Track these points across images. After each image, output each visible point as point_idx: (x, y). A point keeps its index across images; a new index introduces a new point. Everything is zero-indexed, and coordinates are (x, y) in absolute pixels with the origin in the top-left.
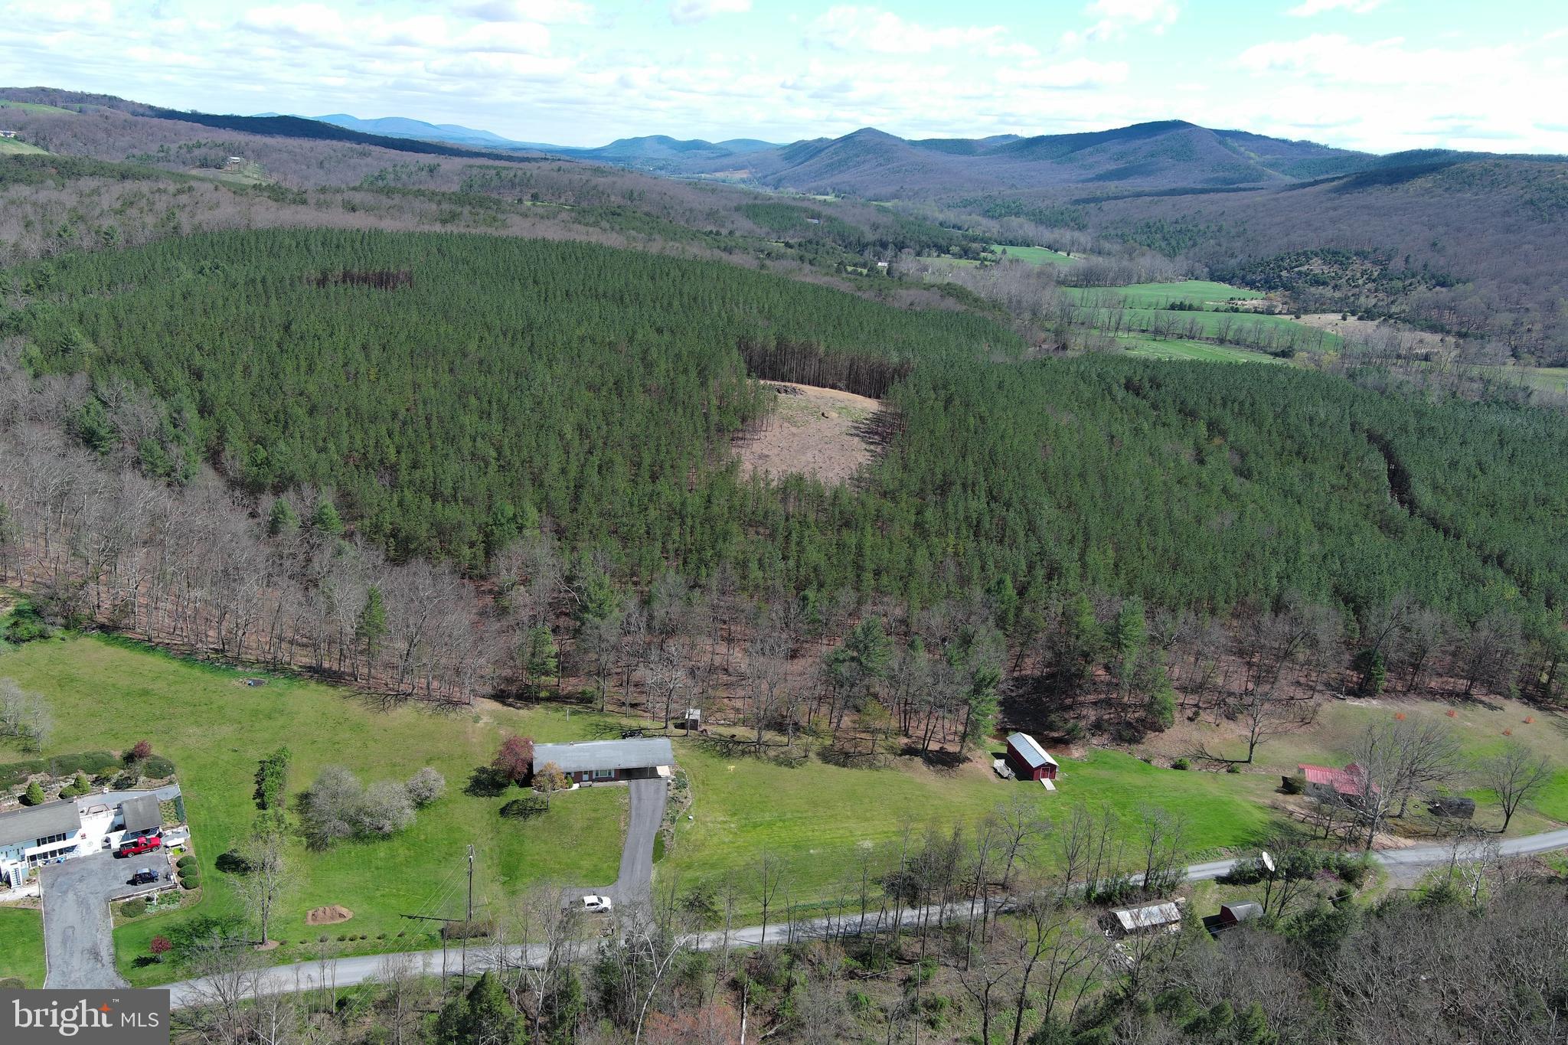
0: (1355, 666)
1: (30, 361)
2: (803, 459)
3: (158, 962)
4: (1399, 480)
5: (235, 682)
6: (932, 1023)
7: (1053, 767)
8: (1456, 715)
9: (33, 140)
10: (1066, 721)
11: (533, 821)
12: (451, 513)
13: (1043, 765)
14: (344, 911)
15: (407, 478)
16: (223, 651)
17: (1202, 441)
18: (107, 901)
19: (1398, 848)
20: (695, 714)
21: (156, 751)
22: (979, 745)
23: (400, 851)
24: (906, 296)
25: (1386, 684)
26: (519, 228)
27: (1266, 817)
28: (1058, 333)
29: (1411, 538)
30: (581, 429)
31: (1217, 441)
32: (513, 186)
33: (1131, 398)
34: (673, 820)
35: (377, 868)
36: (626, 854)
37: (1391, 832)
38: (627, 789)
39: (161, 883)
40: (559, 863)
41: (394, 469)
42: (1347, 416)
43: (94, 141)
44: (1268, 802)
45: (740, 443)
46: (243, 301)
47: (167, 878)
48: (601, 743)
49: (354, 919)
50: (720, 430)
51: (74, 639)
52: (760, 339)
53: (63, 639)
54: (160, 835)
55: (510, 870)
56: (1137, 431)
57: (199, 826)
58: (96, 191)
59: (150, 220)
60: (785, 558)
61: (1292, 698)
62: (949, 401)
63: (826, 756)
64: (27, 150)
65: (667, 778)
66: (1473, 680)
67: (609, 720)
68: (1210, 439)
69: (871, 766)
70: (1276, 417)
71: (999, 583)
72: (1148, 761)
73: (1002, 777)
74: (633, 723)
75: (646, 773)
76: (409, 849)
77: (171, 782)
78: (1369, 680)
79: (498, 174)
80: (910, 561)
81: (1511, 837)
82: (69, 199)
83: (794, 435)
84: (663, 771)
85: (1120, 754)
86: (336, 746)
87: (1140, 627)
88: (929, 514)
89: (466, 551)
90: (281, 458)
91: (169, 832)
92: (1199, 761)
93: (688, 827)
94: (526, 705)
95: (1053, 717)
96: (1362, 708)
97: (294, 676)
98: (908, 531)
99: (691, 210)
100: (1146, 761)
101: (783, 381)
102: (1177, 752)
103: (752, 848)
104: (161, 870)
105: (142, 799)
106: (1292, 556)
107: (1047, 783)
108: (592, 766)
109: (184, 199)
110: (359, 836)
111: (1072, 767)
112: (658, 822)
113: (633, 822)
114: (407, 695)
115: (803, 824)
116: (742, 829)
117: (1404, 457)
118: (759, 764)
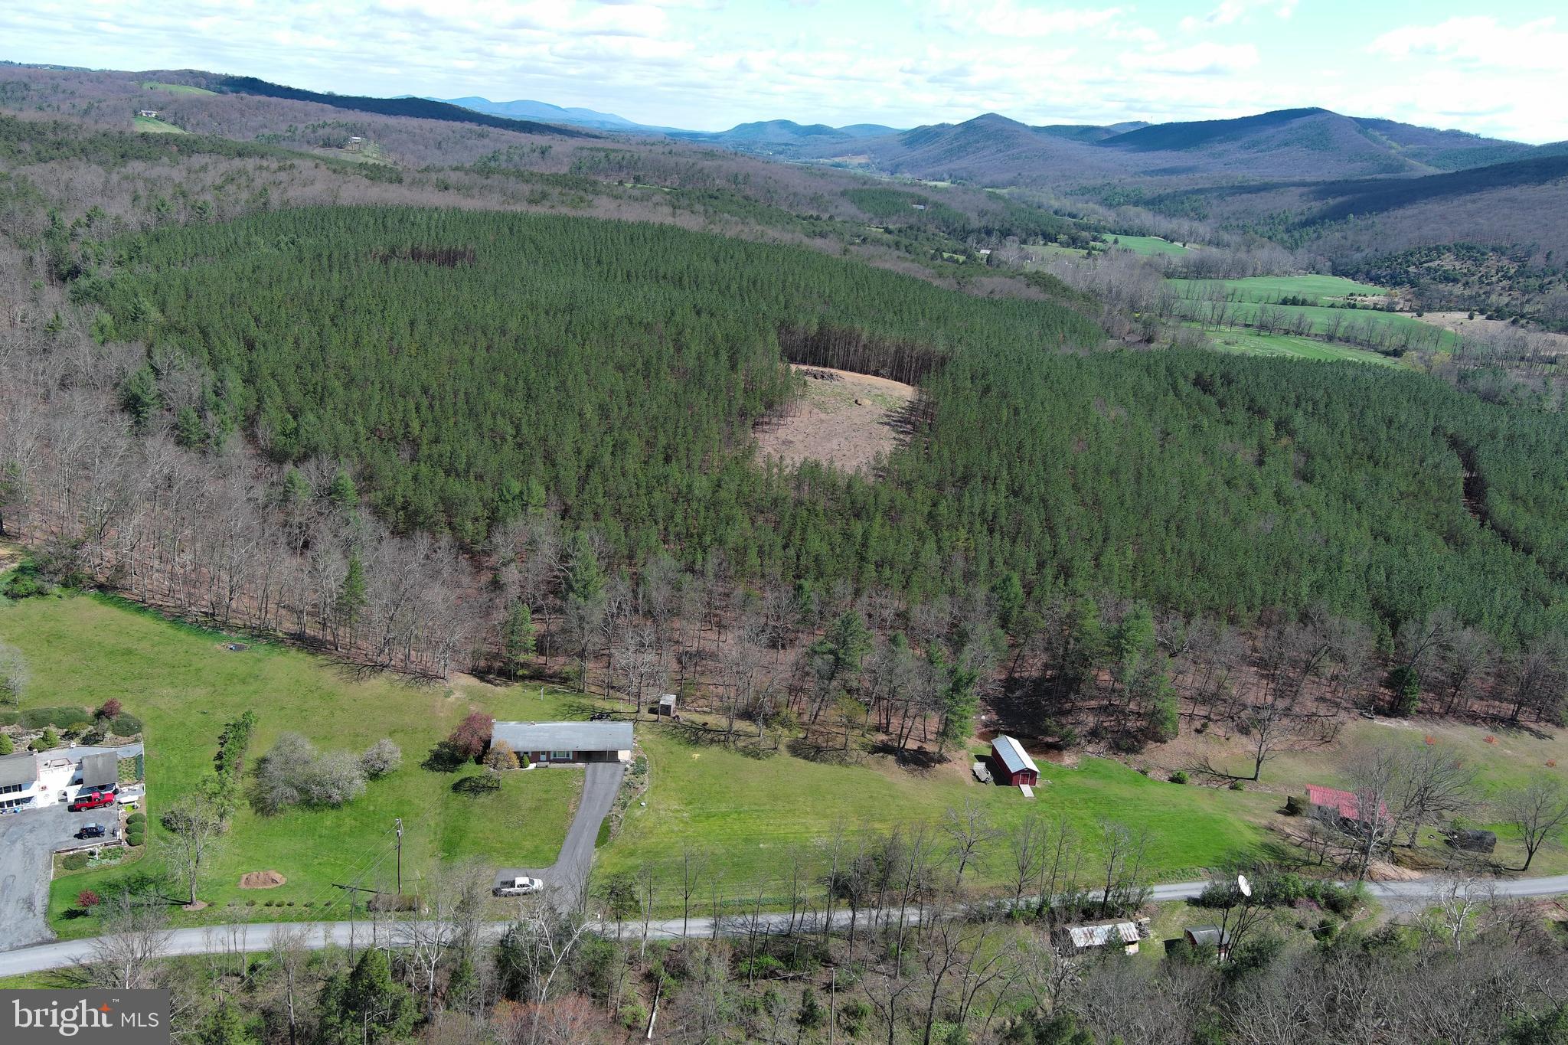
0: (1388, 684)
1: (101, 329)
2: (829, 445)
3: (87, 915)
4: (1475, 490)
5: (217, 646)
6: (852, 1031)
7: (1033, 774)
8: (1496, 742)
9: (172, 120)
10: (1063, 726)
11: (484, 799)
12: (456, 487)
13: (1023, 771)
14: (277, 876)
15: (426, 453)
16: (213, 615)
17: (1267, 442)
18: (51, 852)
19: (1402, 880)
20: (669, 699)
21: (127, 708)
22: (961, 745)
23: (347, 820)
24: (990, 283)
25: (1420, 704)
26: (603, 209)
27: (1258, 839)
28: (1147, 325)
29: (1475, 553)
30: (603, 411)
31: (1284, 441)
33: (1198, 393)
34: (624, 806)
35: (320, 837)
36: (570, 837)
37: (1397, 861)
38: (583, 772)
39: (107, 838)
40: (501, 842)
41: (415, 444)
42: (1431, 420)
43: (228, 121)
44: (1264, 822)
45: (766, 427)
46: (307, 276)
47: (114, 834)
48: (565, 724)
49: (286, 885)
50: (743, 414)
51: (71, 597)
52: (801, 323)
53: (60, 597)
54: (116, 792)
55: (450, 846)
56: (1196, 428)
57: (156, 784)
58: (204, 168)
59: (244, 195)
60: (785, 547)
61: (1314, 714)
62: (987, 390)
63: (796, 749)
64: (166, 129)
65: (626, 762)
66: (1521, 704)
67: (585, 701)
68: (1275, 439)
69: (842, 762)
70: (1353, 417)
71: (1004, 581)
72: (1144, 773)
73: (979, 780)
74: (607, 706)
75: (607, 756)
76: (356, 820)
77: (136, 741)
78: (1401, 699)
79: (607, 156)
80: (916, 554)
81: (1533, 876)
82: (178, 175)
83: (822, 421)
84: (624, 756)
85: (1117, 763)
86: (304, 714)
87: (1148, 629)
88: (942, 508)
89: (469, 526)
90: (309, 429)
91: (125, 789)
92: (1201, 775)
93: (639, 813)
94: (505, 682)
95: (1048, 722)
96: (1390, 729)
97: (276, 642)
98: (920, 524)
99: (795, 194)
100: (1142, 772)
101: (825, 366)
102: (1177, 764)
103: (701, 838)
104: (108, 826)
105: (102, 755)
106: (1334, 565)
107: (1026, 789)
108: (552, 747)
109: (283, 176)
110: (307, 804)
111: (1060, 774)
112: (608, 808)
113: (583, 805)
114: (384, 666)
115: (758, 817)
116: (695, 818)
117: (1486, 465)
118: (726, 754)
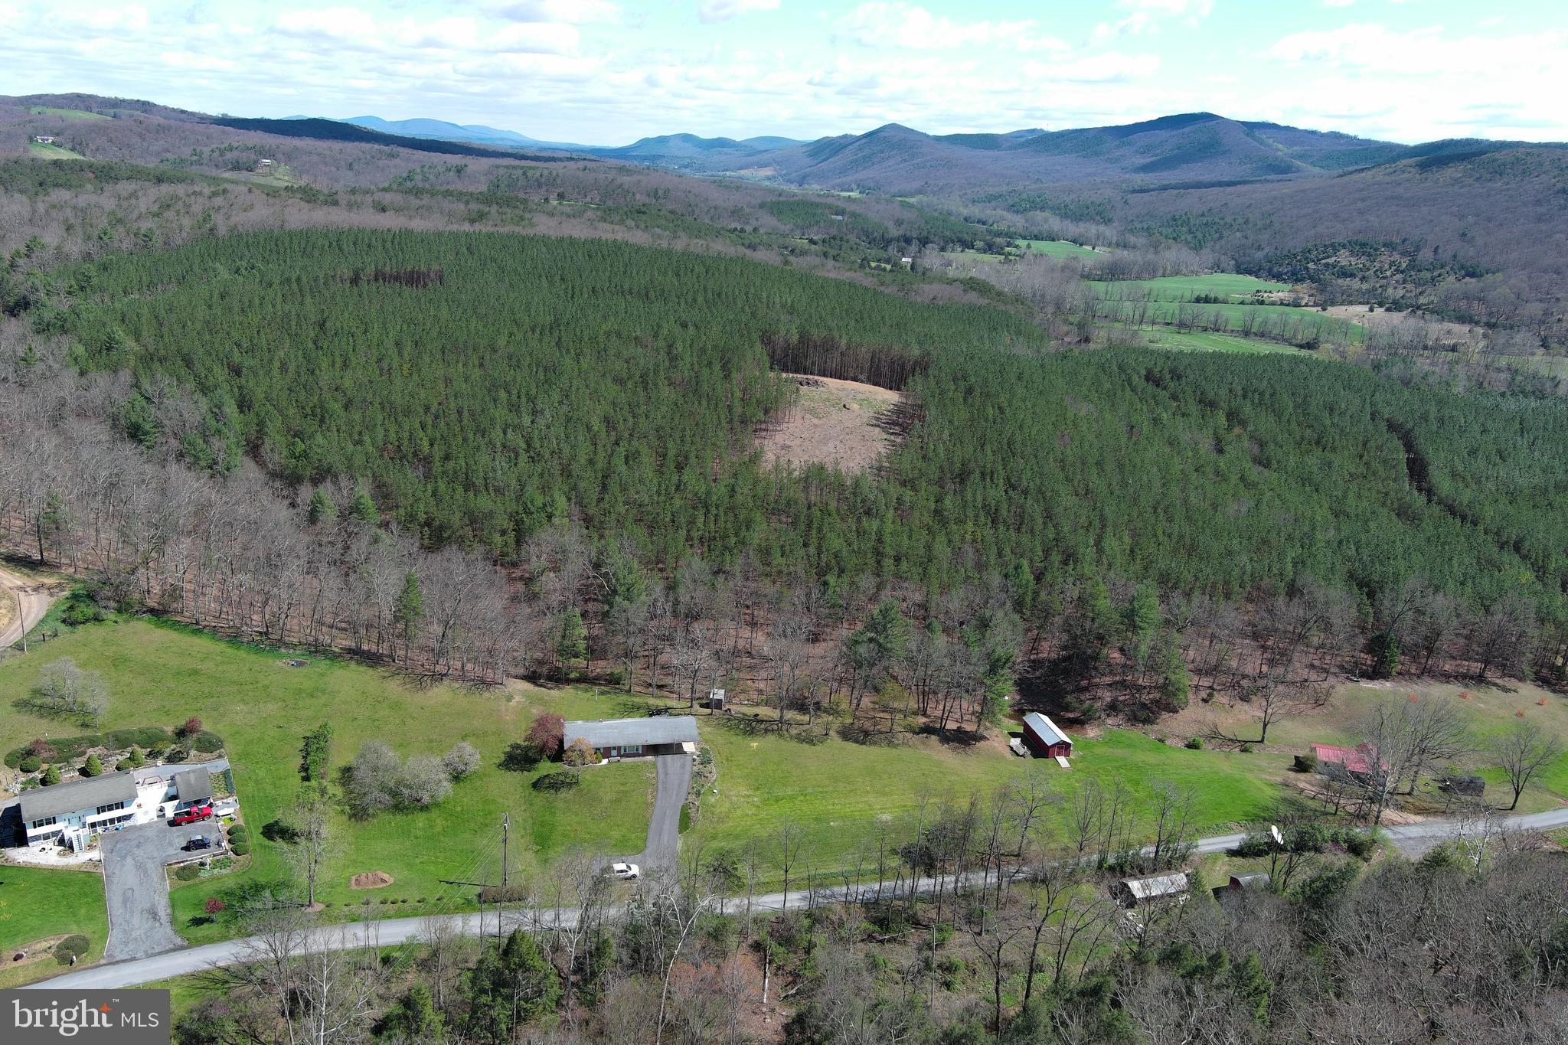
0: (1369, 649)
1: (76, 359)
2: (825, 449)
3: (212, 922)
4: (1418, 470)
5: (279, 663)
6: (948, 985)
7: (1068, 745)
8: (1470, 697)
9: (70, 145)
10: (1082, 702)
11: (564, 794)
12: (484, 502)
13: (1058, 743)
14: (386, 876)
15: (440, 469)
16: (267, 633)
17: (1221, 432)
18: (162, 865)
19: (1407, 824)
20: (720, 694)
21: (206, 727)
22: (996, 723)
23: (438, 821)
24: (929, 290)
25: (1400, 667)
26: (545, 226)
27: (1277, 794)
28: (1081, 326)
29: (1428, 526)
30: (607, 420)
31: (1237, 430)
32: (540, 186)
33: (1150, 388)
34: (698, 794)
35: (416, 838)
36: (653, 825)
37: (1401, 808)
38: (654, 764)
39: (213, 849)
40: (590, 833)
41: (427, 460)
42: (1368, 406)
43: (129, 146)
44: (1279, 779)
45: (763, 434)
46: (279, 299)
47: (219, 844)
48: (630, 720)
49: (394, 884)
50: (744, 421)
51: (127, 622)
52: (783, 333)
53: (116, 622)
54: (211, 805)
55: (542, 839)
56: (1156, 421)
57: (247, 797)
58: (134, 195)
59: (186, 222)
60: (806, 545)
61: (1306, 681)
62: (969, 391)
63: (846, 734)
64: (65, 155)
65: (693, 753)
66: (1487, 662)
67: (637, 700)
68: (1229, 429)
69: (890, 744)
70: (1296, 406)
71: (1016, 568)
72: (1162, 741)
73: (1018, 755)
74: (660, 703)
75: (671, 749)
76: (446, 820)
77: (220, 756)
78: (1382, 663)
79: (524, 174)
80: (929, 547)
81: (1519, 814)
82: (108, 203)
83: (816, 426)
84: (689, 747)
85: (1135, 733)
86: (376, 723)
87: (1154, 609)
88: (948, 502)
89: (498, 539)
90: (319, 451)
91: (219, 803)
92: (1213, 741)
93: (713, 800)
94: (557, 686)
95: (1069, 698)
96: (1375, 690)
97: (334, 657)
98: (927, 519)
99: (716, 208)
100: (1160, 740)
101: (805, 374)
102: (1191, 732)
103: (774, 820)
104: (212, 838)
105: (194, 771)
106: (1308, 541)
107: (1062, 760)
108: (621, 743)
109: (219, 201)
110: (398, 808)
111: (1087, 746)
112: (684, 796)
113: (659, 796)
114: (443, 675)
115: (824, 798)
116: (765, 802)
117: (1424, 445)
118: (781, 741)
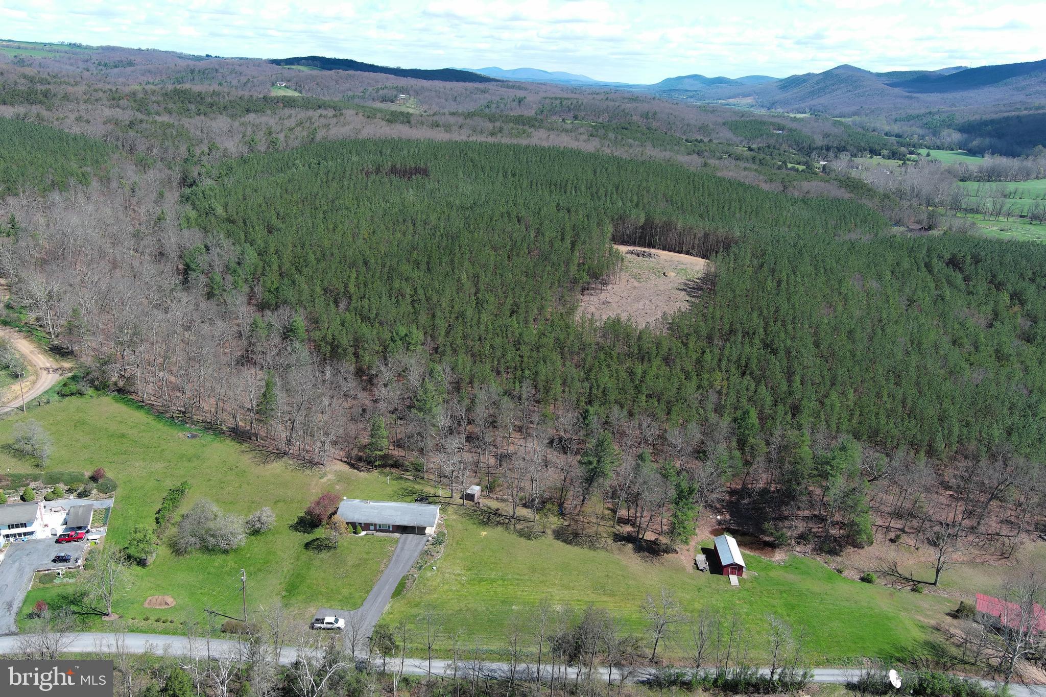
2: (636, 306)
3: (39, 617)
5: (180, 434)
7: (741, 568)
9: (294, 88)
10: (779, 529)
11: (324, 555)
13: (731, 564)
14: (169, 600)
15: (355, 305)
18: (35, 571)
20: (476, 489)
21: (110, 474)
22: (691, 540)
23: (229, 563)
27: (921, 636)
30: (474, 277)
31: (1016, 308)
33: (948, 270)
34: (420, 568)
35: (209, 573)
36: (375, 589)
38: (397, 540)
39: (71, 563)
40: (327, 588)
41: (350, 299)
43: (328, 87)
44: (933, 622)
45: (592, 292)
47: (76, 561)
49: (173, 607)
50: (575, 281)
51: (98, 396)
52: (633, 217)
53: (91, 397)
54: (88, 532)
55: (292, 588)
57: (114, 528)
58: (289, 117)
63: (559, 535)
64: (290, 93)
65: (430, 535)
67: (419, 487)
69: (592, 547)
71: (745, 414)
72: (839, 571)
73: (698, 569)
74: (433, 492)
75: (419, 530)
76: (235, 563)
77: (110, 497)
83: (635, 287)
84: (428, 531)
85: (818, 562)
86: (222, 485)
91: (94, 530)
92: (888, 577)
93: (430, 575)
94: (368, 469)
95: (767, 525)
97: (219, 433)
98: (689, 367)
102: (869, 567)
103: (470, 598)
104: (73, 556)
105: (86, 505)
107: (734, 579)
108: (377, 521)
110: (208, 549)
111: (767, 568)
112: (408, 568)
113: (391, 565)
114: (285, 454)
115: (518, 584)
116: (470, 582)
118: (506, 534)
